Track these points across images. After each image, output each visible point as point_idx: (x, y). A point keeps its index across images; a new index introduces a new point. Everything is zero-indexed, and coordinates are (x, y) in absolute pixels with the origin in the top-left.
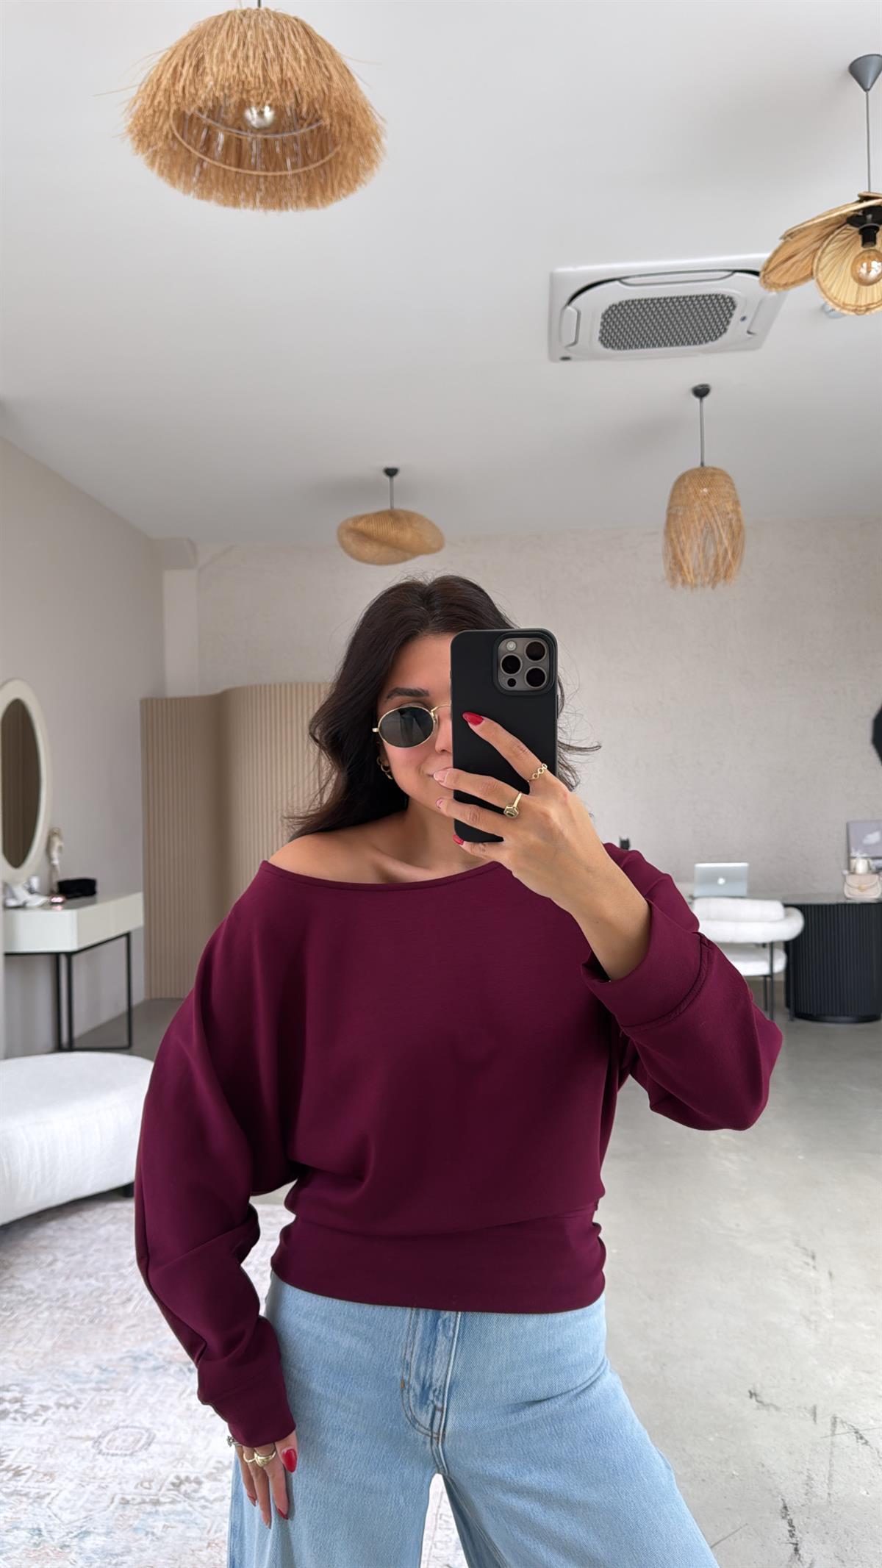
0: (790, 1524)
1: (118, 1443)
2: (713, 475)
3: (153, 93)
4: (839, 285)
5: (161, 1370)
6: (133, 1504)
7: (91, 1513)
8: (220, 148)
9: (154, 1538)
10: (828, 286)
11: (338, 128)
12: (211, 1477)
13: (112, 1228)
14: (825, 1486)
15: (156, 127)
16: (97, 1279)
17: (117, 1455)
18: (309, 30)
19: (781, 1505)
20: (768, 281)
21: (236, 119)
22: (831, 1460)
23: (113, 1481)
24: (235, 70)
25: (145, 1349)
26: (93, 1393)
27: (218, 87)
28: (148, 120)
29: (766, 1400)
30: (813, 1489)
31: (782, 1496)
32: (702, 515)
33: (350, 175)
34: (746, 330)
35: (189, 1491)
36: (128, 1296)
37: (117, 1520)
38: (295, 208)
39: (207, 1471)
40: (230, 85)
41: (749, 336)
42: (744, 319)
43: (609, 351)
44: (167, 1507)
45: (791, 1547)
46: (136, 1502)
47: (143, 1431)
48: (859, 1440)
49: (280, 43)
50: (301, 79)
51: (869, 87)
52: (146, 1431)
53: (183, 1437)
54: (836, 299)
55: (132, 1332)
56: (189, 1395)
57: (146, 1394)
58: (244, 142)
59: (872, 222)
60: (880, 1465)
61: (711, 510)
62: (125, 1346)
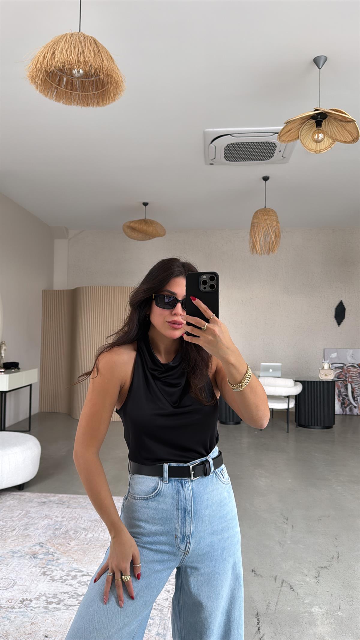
0: (258, 620)
2: (269, 211)
3: (36, 63)
4: (308, 142)
5: (23, 557)
6: (4, 609)
8: (64, 83)
9: (10, 621)
10: (305, 142)
11: (106, 79)
12: (36, 599)
13: (12, 502)
14: (274, 606)
15: (37, 76)
16: (3, 522)
18: (96, 41)
19: (256, 613)
20: (281, 139)
21: (70, 73)
22: (278, 597)
24: (67, 57)
25: (18, 549)
27: (60, 62)
28: (34, 73)
29: (258, 573)
30: (270, 607)
31: (257, 609)
32: (264, 227)
33: (112, 95)
34: (281, 155)
35: (27, 604)
36: (14, 529)
38: (92, 106)
39: (35, 597)
40: (64, 62)
41: (283, 158)
42: (280, 151)
43: (228, 162)
44: (17, 610)
45: (257, 628)
46: (5, 607)
47: (12, 581)
48: (291, 589)
49: (84, 47)
51: (320, 68)
52: (13, 581)
53: (28, 584)
54: (308, 147)
55: (13, 543)
56: (32, 567)
57: (16, 566)
58: (74, 82)
59: (321, 119)
60: (297, 599)
61: (267, 225)
62: (10, 548)
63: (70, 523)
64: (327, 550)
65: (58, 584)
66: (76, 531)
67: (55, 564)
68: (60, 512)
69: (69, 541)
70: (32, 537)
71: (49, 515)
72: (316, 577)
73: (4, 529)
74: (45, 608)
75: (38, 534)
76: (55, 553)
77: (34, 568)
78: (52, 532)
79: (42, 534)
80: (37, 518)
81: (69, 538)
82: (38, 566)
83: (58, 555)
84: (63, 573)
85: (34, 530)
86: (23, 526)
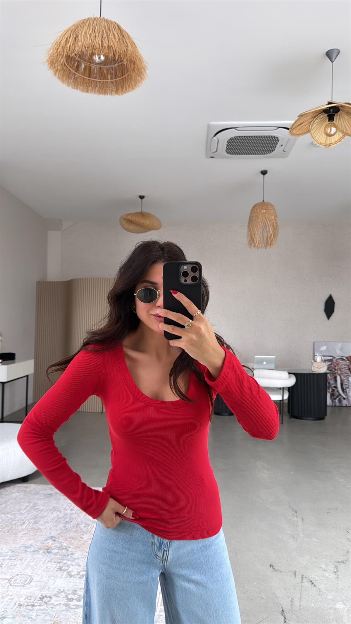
0: (285, 617)
1: (18, 581)
2: (268, 205)
3: (57, 47)
4: (320, 135)
5: (36, 552)
6: (23, 606)
7: (6, 609)
8: (82, 69)
9: (32, 620)
10: (315, 136)
11: (129, 65)
12: (56, 595)
13: (18, 494)
14: (298, 602)
15: (58, 61)
16: (11, 515)
17: (17, 586)
18: (119, 27)
19: (281, 610)
20: (292, 133)
21: (89, 59)
22: (301, 592)
23: (16, 596)
24: (91, 41)
25: (30, 543)
26: (8, 561)
27: (83, 47)
28: (55, 58)
29: (277, 568)
30: (294, 604)
31: (282, 606)
32: (263, 221)
33: (133, 83)
34: (282, 150)
35: (46, 601)
36: (24, 522)
37: (17, 612)
38: (110, 94)
39: (54, 593)
40: (88, 46)
41: (283, 152)
42: (282, 146)
43: (230, 155)
44: (38, 608)
46: (25, 605)
47: (28, 576)
48: (312, 585)
49: (108, 32)
50: (116, 46)
51: (333, 61)
52: (30, 576)
53: (45, 579)
54: (317, 141)
55: (24, 536)
56: (47, 562)
57: (30, 561)
58: (92, 68)
59: (333, 112)
60: (320, 595)
61: (266, 219)
62: (22, 542)
63: (79, 516)
64: (340, 543)
65: (76, 580)
66: (87, 525)
67: (70, 559)
68: (68, 504)
69: (82, 535)
70: (43, 531)
71: (58, 507)
72: (335, 572)
73: (13, 523)
74: (66, 605)
75: (49, 527)
76: (69, 547)
77: (49, 563)
78: (62, 525)
79: (53, 527)
80: (45, 510)
81: (81, 532)
82: (53, 561)
83: (72, 549)
84: (79, 568)
85: (44, 523)
86: (32, 519)
